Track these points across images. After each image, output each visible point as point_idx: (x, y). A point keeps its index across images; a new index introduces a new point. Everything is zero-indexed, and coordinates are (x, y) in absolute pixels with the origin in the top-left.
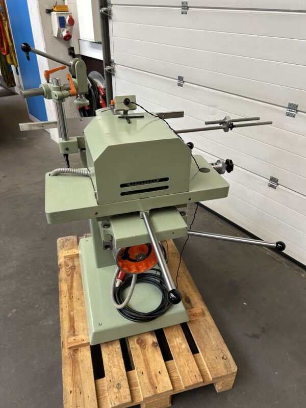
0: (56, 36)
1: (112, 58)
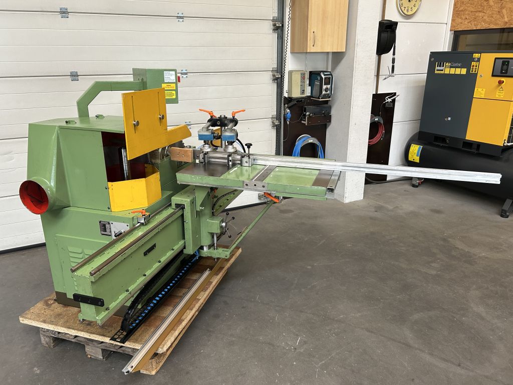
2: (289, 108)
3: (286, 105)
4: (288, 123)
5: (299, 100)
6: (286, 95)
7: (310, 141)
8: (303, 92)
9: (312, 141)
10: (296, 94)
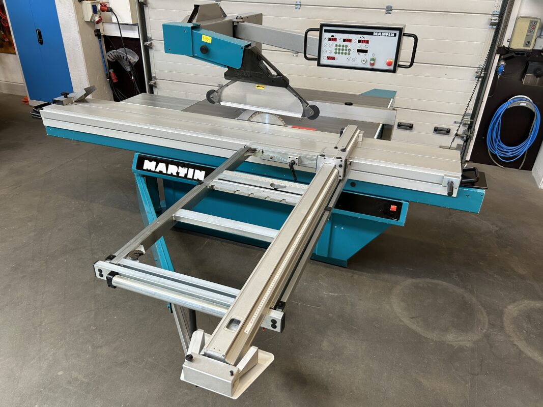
0: (89, 21)
1: (149, 35)
2: (505, 60)
3: (502, 57)
4: (499, 77)
5: (520, 53)
6: (506, 44)
7: (522, 104)
8: (528, 43)
9: (525, 105)
10: (518, 44)
